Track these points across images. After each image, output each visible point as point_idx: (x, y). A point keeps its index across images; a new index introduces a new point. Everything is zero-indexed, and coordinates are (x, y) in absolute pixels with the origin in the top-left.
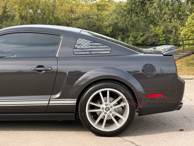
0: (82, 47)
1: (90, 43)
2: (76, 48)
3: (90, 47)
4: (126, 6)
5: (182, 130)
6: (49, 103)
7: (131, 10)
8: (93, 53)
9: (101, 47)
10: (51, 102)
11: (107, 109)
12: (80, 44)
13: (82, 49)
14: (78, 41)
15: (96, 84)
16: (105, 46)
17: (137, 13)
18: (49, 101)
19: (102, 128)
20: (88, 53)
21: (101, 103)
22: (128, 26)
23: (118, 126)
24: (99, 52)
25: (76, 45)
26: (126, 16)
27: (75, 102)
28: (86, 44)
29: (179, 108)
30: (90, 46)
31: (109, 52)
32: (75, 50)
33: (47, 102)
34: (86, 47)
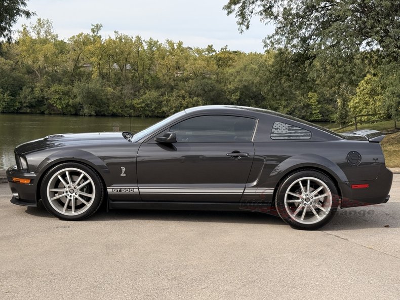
0: (280, 132)
1: (288, 127)
2: (273, 133)
3: (288, 132)
4: (273, 66)
5: (387, 226)
6: (244, 192)
7: (281, 72)
8: (292, 138)
9: (300, 131)
10: (246, 191)
11: (307, 200)
12: (278, 129)
13: (280, 134)
14: (275, 125)
15: (296, 172)
16: (304, 131)
17: (288, 75)
18: (244, 189)
19: (301, 221)
20: (286, 138)
21: (301, 193)
23: (319, 218)
24: (298, 138)
25: (273, 130)
27: (272, 191)
28: (284, 128)
29: (386, 201)
30: (289, 130)
31: (310, 137)
32: (272, 135)
33: (242, 191)
34: (284, 132)
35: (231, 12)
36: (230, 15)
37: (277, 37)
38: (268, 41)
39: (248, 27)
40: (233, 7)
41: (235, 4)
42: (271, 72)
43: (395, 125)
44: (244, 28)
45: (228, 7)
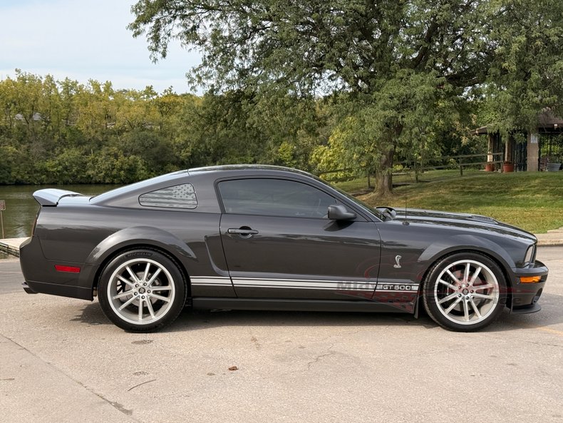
4: (204, 108)
7: (215, 115)
22: (208, 147)
26: (205, 128)
35: (139, 33)
36: (138, 36)
37: (206, 69)
38: (194, 76)
39: (164, 55)
40: (142, 26)
41: (145, 22)
42: (201, 116)
44: (159, 55)
45: (135, 26)
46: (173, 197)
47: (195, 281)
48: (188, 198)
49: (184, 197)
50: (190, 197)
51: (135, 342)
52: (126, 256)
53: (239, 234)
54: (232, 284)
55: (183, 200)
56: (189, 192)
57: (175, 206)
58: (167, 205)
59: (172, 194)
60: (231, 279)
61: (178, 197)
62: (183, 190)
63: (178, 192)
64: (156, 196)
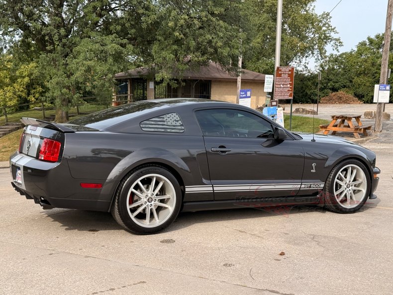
43: (44, 114)
46: (165, 123)
47: (189, 189)
48: (177, 125)
49: (174, 124)
50: (178, 124)
51: (162, 242)
52: (141, 172)
53: (218, 151)
54: (213, 190)
55: (174, 126)
56: (177, 119)
57: (169, 130)
58: (163, 130)
59: (164, 122)
60: (213, 187)
61: (169, 124)
62: (171, 118)
63: (168, 120)
64: (153, 123)
